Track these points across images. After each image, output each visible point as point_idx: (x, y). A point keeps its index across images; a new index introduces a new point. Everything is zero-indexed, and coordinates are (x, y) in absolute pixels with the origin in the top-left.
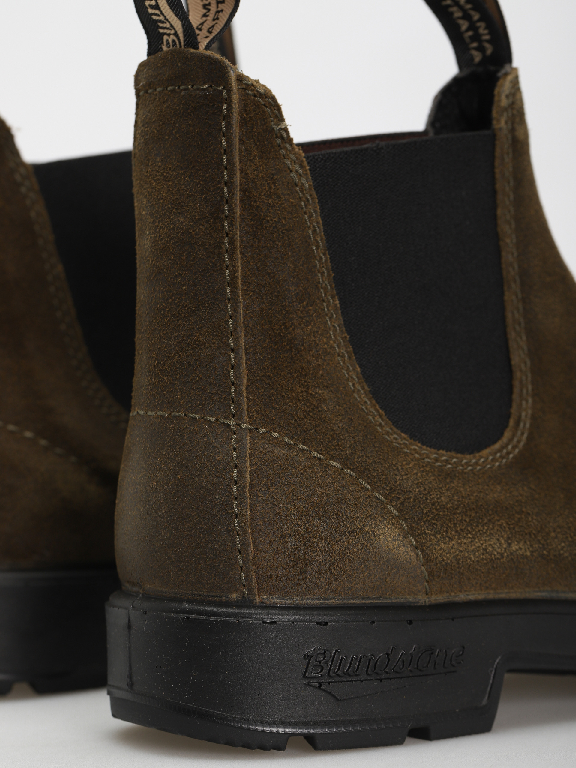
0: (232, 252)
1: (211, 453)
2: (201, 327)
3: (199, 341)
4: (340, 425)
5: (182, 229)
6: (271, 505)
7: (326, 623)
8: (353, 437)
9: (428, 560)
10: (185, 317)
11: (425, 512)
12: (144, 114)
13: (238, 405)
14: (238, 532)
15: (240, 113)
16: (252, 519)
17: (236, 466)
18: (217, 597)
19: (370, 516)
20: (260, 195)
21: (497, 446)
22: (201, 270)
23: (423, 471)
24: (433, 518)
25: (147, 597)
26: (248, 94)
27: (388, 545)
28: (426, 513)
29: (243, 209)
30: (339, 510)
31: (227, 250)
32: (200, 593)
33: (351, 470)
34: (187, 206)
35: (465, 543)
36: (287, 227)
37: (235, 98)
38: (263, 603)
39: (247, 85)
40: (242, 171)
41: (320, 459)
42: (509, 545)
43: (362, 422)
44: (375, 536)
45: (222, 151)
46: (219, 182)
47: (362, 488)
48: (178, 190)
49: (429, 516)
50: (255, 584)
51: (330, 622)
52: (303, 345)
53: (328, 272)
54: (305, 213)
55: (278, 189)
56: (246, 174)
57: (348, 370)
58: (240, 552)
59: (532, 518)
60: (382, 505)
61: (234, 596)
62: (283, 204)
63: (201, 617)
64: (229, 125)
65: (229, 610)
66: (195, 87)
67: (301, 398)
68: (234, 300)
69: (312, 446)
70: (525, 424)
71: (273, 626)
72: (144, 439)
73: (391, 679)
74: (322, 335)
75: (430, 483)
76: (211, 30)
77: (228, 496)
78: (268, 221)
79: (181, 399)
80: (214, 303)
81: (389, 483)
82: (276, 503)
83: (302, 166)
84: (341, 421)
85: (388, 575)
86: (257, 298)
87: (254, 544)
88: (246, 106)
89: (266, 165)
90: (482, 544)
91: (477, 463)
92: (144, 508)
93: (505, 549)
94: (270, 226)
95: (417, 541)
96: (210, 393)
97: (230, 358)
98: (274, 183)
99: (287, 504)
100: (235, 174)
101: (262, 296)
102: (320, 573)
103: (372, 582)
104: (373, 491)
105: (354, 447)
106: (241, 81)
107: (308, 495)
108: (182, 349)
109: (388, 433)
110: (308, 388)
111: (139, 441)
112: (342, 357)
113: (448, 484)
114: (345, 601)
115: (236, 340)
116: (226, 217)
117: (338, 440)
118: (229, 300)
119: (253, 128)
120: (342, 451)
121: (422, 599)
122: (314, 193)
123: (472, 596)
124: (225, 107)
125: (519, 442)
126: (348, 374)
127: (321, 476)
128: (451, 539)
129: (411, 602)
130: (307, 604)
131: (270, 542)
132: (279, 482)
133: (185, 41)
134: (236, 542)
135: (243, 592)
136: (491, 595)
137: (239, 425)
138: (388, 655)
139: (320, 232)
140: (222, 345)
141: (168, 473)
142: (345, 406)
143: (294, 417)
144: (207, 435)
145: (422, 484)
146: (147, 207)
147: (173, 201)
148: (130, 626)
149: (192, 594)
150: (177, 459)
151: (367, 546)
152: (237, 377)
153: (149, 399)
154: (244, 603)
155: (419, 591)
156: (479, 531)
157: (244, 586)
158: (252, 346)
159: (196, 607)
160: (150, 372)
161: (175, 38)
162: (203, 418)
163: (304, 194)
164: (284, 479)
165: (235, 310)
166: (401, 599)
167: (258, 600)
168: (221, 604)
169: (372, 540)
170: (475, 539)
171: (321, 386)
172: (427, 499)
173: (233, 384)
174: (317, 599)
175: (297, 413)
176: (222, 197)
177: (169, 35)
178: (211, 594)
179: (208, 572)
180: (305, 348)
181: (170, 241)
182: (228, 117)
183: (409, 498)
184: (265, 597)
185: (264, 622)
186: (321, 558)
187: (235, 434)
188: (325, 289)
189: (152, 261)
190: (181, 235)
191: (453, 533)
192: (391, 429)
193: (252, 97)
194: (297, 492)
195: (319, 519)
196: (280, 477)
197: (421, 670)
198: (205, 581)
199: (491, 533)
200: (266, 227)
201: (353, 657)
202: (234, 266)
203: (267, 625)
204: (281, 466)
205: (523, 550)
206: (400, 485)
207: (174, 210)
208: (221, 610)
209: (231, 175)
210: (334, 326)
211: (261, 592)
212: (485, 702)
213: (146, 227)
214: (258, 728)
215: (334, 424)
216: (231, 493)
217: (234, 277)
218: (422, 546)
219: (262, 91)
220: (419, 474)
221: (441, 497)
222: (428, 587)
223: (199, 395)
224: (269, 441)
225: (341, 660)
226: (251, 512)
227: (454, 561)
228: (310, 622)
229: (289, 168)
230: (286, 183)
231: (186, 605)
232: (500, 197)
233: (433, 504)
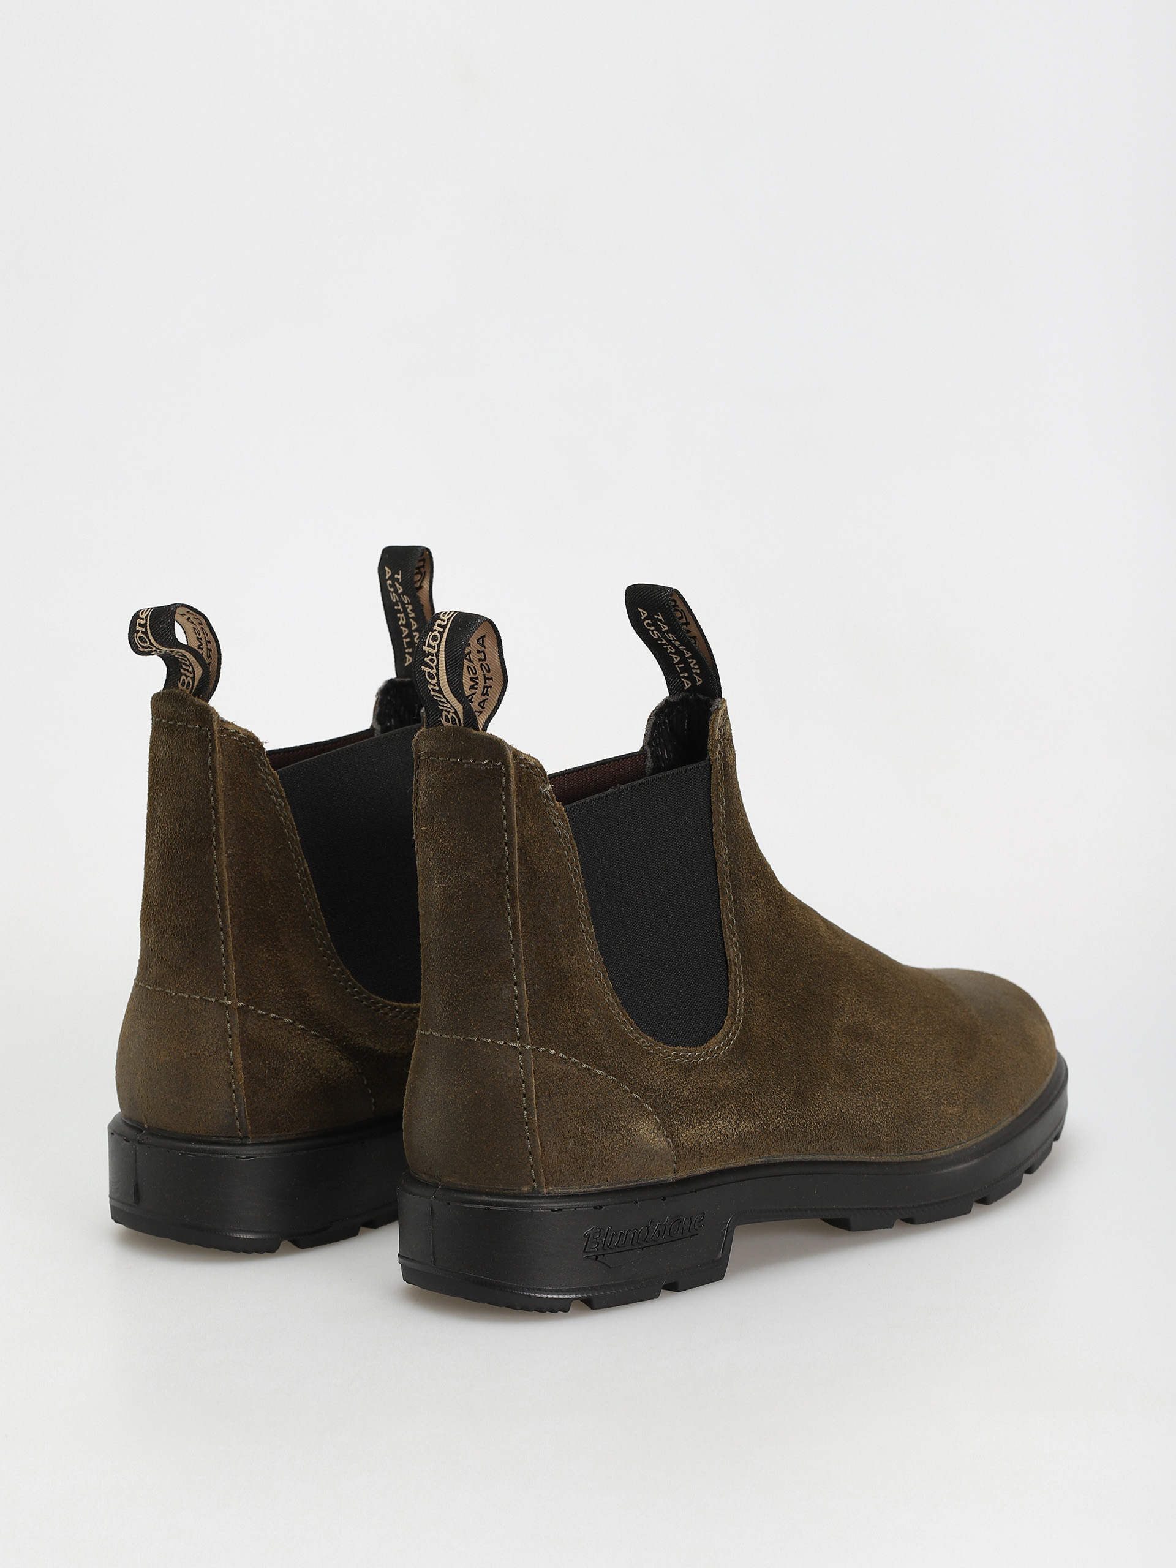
0: (513, 901)
1: (502, 1071)
2: (489, 966)
3: (488, 978)
4: (602, 1038)
5: (469, 882)
6: (553, 1113)
7: (601, 1207)
8: (613, 1047)
9: (676, 1146)
10: (474, 956)
11: (672, 1106)
12: (427, 778)
13: (522, 1030)
14: (528, 1137)
15: (516, 784)
16: (539, 1126)
17: (524, 1082)
18: (511, 1190)
19: (632, 1115)
20: (533, 851)
21: (720, 1035)
22: (487, 917)
23: (667, 1069)
24: (679, 1111)
25: (447, 1188)
26: (522, 768)
27: (646, 1138)
28: (674, 1107)
29: (521, 864)
30: (606, 1113)
31: (508, 900)
32: (497, 1187)
33: (613, 1076)
34: (473, 863)
35: (704, 1129)
36: (555, 875)
37: (512, 772)
38: (549, 1193)
39: (521, 759)
40: (519, 832)
41: (589, 1069)
42: (738, 1124)
43: (618, 1032)
44: (636, 1131)
45: (503, 817)
46: (501, 843)
47: (623, 1091)
48: (464, 848)
49: (675, 1109)
50: (542, 1179)
51: (604, 1206)
52: (570, 972)
53: (586, 907)
54: (568, 860)
55: (547, 844)
56: (522, 835)
57: (604, 987)
58: (530, 1154)
59: (754, 1098)
60: (640, 1104)
61: (526, 1189)
62: (551, 856)
63: (500, 1208)
64: (508, 796)
65: (523, 1201)
66: (476, 762)
67: (570, 1018)
68: (516, 941)
69: (582, 1059)
70: (740, 1010)
71: (560, 1212)
72: (440, 1058)
73: (650, 1247)
74: (583, 961)
75: (674, 1079)
76: (482, 704)
77: (518, 1108)
78: (540, 872)
79: (474, 1026)
80: (499, 945)
81: (643, 1084)
82: (557, 1110)
83: (563, 820)
84: (602, 1034)
85: (646, 1162)
86: (534, 938)
87: (541, 1146)
88: (520, 778)
89: (537, 824)
90: (717, 1128)
91: (706, 1054)
92: (443, 1116)
93: (735, 1129)
94: (542, 877)
95: (667, 1132)
96: (499, 1020)
97: (514, 990)
98: (544, 839)
99: (566, 1111)
100: (514, 837)
101: (537, 936)
102: (594, 1166)
103: (634, 1169)
104: (631, 1092)
105: (614, 1055)
106: (516, 756)
107: (582, 1102)
108: (473, 984)
109: (638, 1039)
110: (575, 1009)
111: (436, 1058)
112: (598, 977)
113: (687, 1078)
114: (613, 1187)
115: (519, 975)
116: (507, 872)
117: (601, 1051)
118: (512, 942)
119: (527, 796)
120: (605, 1060)
121: (671, 1177)
122: (573, 841)
123: (709, 1168)
124: (504, 779)
125: (737, 1028)
126: (604, 990)
127: (591, 1084)
128: (694, 1127)
129: (662, 1181)
130: (584, 1192)
131: (554, 1143)
132: (559, 1093)
133: (464, 720)
134: (527, 1145)
135: (533, 1186)
136: (723, 1166)
137: (523, 1046)
138: (648, 1227)
139: (579, 875)
140: (507, 980)
141: (466, 1088)
142: (604, 1020)
143: (566, 1036)
144: (498, 1057)
145: (668, 1081)
146: (434, 859)
147: (460, 857)
148: (433, 1213)
149: (490, 1188)
150: (473, 1077)
151: (630, 1141)
152: (520, 1006)
153: (444, 1024)
154: (535, 1195)
155: (669, 1172)
156: (714, 1116)
157: (534, 1181)
158: (531, 979)
159: (495, 1200)
160: (443, 1001)
161: (454, 716)
162: (493, 1042)
163: (566, 844)
164: (562, 1090)
165: (517, 950)
166: (656, 1179)
167: (545, 1191)
168: (515, 1196)
169: (634, 1135)
170: (712, 1124)
171: (585, 1005)
172: (673, 1094)
173: (517, 1012)
174: (592, 1187)
175: (568, 1032)
176: (504, 855)
177: (449, 712)
178: (506, 1188)
179: (504, 1171)
180: (571, 975)
181: (459, 891)
182: (507, 789)
183: (660, 1095)
184: (551, 1188)
185: (553, 1210)
186: (594, 1154)
187: (521, 1054)
188: (584, 921)
189: (442, 907)
190: (468, 887)
191: (695, 1121)
192: (639, 1034)
193: (525, 770)
194: (573, 1100)
195: (592, 1121)
196: (559, 1089)
197: (672, 1237)
198: (501, 1178)
199: (723, 1117)
200: (539, 878)
201: (621, 1233)
202: (515, 913)
203: (555, 1213)
204: (559, 1079)
205: (749, 1128)
206: (651, 1084)
207: (461, 866)
208: (517, 1201)
209: (511, 838)
210: (592, 952)
211: (547, 1185)
212: (720, 1256)
213: (434, 876)
214: (549, 1296)
215: (597, 1038)
216: (521, 1105)
217: (515, 923)
218: (672, 1135)
219: (532, 763)
220: (665, 1072)
221: (683, 1090)
222: (676, 1167)
223: (489, 1022)
224: (548, 1058)
225: (612, 1236)
226: (538, 1119)
227: (696, 1144)
228: (588, 1207)
229: (554, 823)
230: (552, 837)
231: (485, 1198)
232: (715, 817)
233: (678, 1098)
